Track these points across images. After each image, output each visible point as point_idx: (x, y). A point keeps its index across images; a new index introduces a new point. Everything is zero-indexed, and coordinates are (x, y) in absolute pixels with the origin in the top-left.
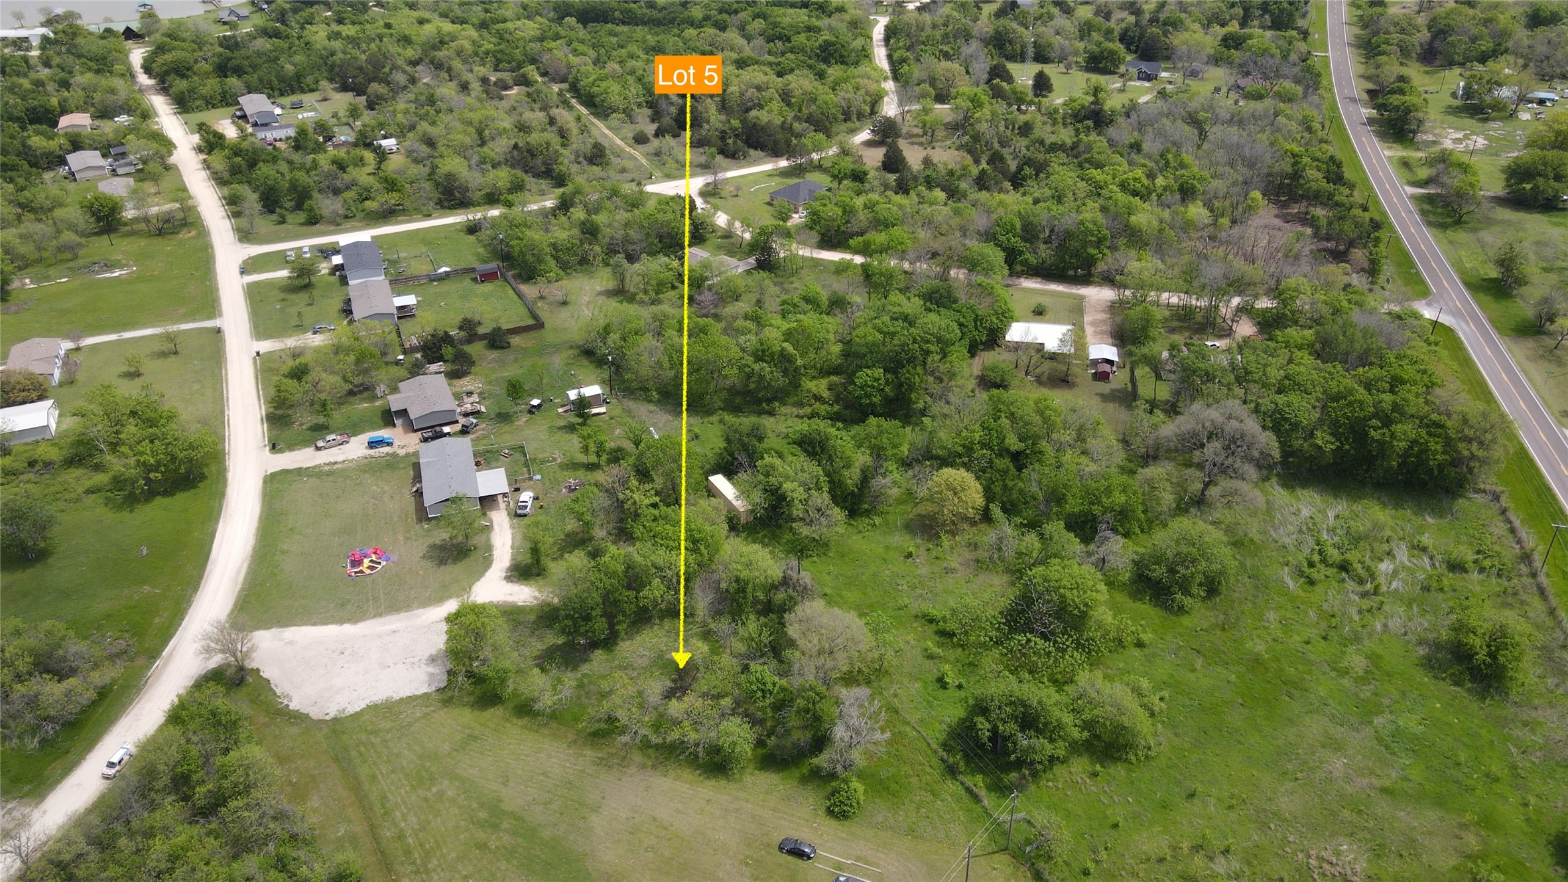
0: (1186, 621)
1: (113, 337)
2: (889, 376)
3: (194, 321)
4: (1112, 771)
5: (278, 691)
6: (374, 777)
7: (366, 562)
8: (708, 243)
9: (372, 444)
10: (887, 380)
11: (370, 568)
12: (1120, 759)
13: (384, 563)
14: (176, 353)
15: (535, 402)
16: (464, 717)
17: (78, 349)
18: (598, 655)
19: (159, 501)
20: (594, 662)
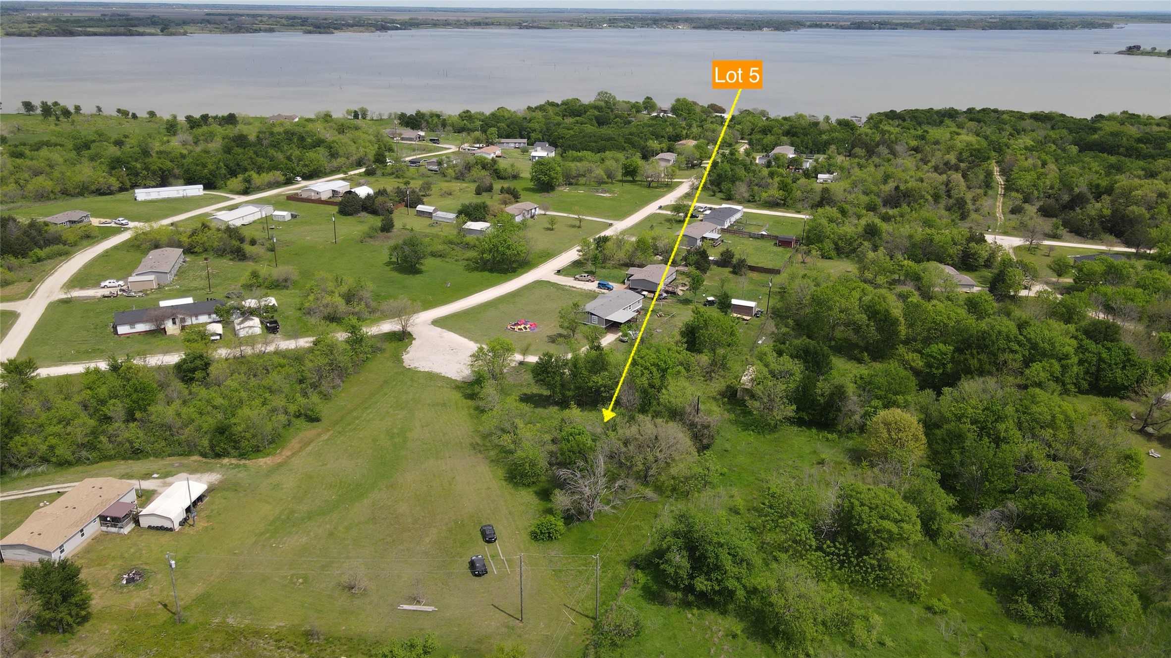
0: (1016, 630)
1: (565, 215)
2: (956, 355)
3: (608, 219)
4: (749, 642)
5: (409, 349)
6: (386, 394)
7: (522, 327)
8: (976, 273)
9: (601, 286)
10: (953, 358)
11: (519, 329)
12: (769, 642)
13: (528, 330)
14: (579, 227)
15: (711, 298)
16: (457, 396)
17: (545, 214)
18: (554, 409)
19: (486, 273)
20: (547, 411)
